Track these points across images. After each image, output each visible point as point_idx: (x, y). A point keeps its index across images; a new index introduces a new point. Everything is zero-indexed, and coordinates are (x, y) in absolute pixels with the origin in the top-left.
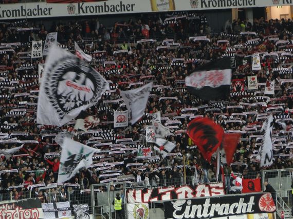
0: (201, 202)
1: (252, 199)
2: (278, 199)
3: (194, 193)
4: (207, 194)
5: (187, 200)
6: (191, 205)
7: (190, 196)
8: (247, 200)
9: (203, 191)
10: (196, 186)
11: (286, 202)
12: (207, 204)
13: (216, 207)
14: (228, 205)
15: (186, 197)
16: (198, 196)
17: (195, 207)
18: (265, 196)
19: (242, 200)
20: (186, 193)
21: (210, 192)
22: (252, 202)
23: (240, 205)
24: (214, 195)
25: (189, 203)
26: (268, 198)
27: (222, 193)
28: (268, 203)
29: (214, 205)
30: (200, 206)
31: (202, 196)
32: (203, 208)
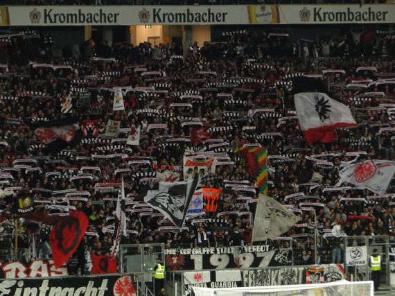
0: (36, 283)
1: (105, 282)
2: (140, 284)
3: (28, 272)
4: (44, 274)
5: (18, 281)
6: (23, 288)
7: (22, 275)
8: (98, 284)
9: (40, 269)
10: (31, 262)
11: (151, 288)
12: (44, 287)
13: (57, 291)
14: (72, 289)
15: (17, 276)
16: (33, 275)
17: (28, 290)
18: (122, 280)
19: (91, 283)
20: (17, 271)
21: (49, 272)
22: (104, 287)
23: (89, 290)
24: (53, 275)
25: (21, 284)
26: (126, 282)
27: (65, 273)
28: (126, 288)
29: (53, 289)
30: (35, 289)
31: (38, 275)
32: (39, 292)
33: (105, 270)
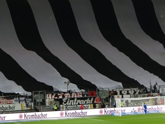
0: (73, 99)
1: (92, 98)
2: (102, 99)
3: (71, 96)
4: (76, 96)
5: (68, 98)
6: (70, 100)
7: (69, 97)
8: (90, 99)
9: (74, 95)
10: (72, 93)
11: (105, 100)
12: (75, 100)
13: (79, 101)
14: (83, 100)
15: (68, 97)
16: (72, 97)
17: (71, 101)
18: (97, 98)
19: (88, 99)
20: (68, 96)
21: (77, 96)
22: (92, 100)
23: (88, 101)
24: (78, 97)
25: (69, 99)
26: (98, 98)
27: (81, 96)
28: (98, 100)
29: (78, 100)
30: (73, 100)
31: (74, 97)
32: (74, 101)
33: (92, 95)
